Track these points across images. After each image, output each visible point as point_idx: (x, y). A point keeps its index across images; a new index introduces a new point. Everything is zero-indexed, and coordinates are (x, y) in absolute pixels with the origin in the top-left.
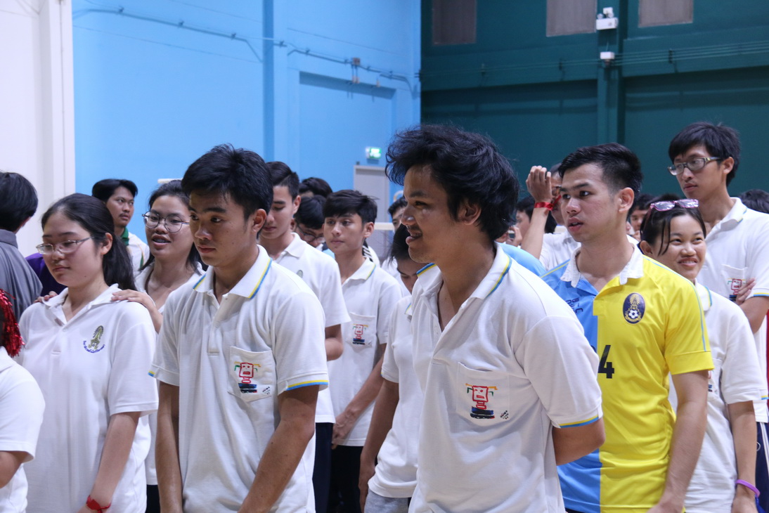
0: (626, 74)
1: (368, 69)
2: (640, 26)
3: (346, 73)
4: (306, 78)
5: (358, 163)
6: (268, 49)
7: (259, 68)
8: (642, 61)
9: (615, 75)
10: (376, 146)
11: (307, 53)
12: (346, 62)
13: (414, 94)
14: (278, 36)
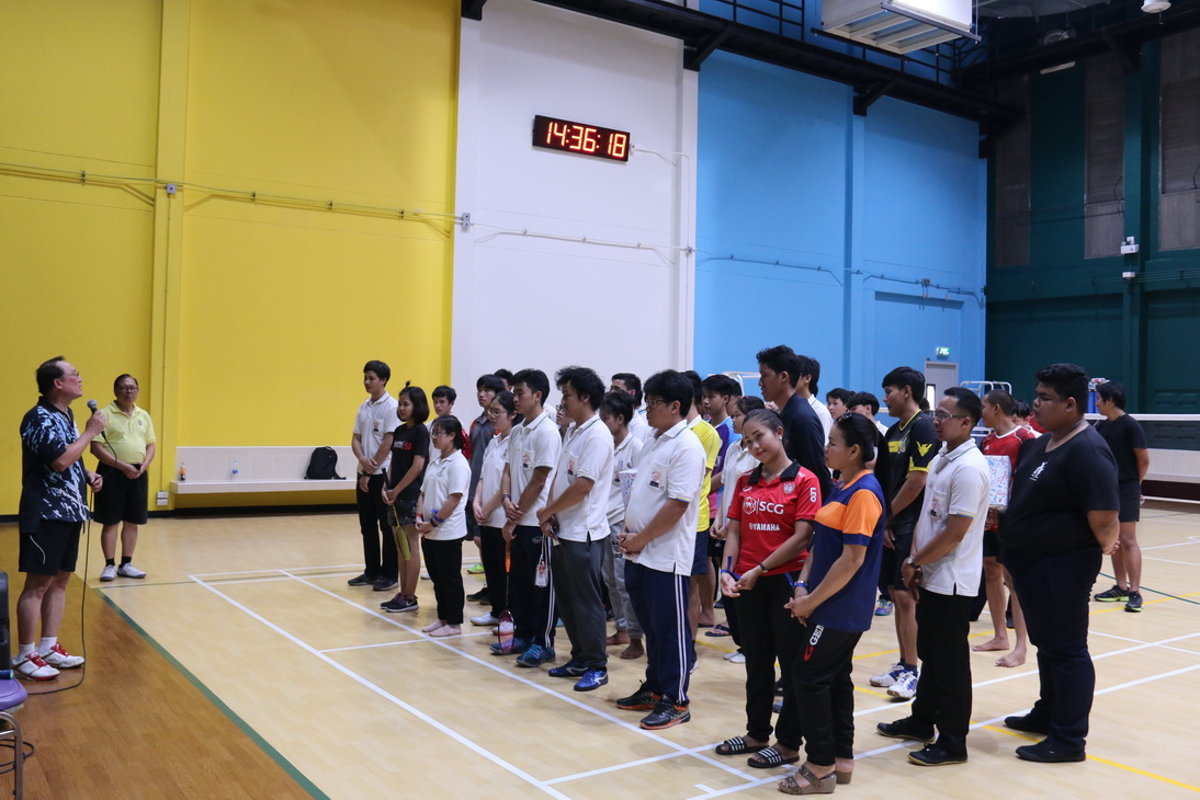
0: (1148, 289)
1: (938, 287)
2: (1160, 250)
3: (918, 291)
4: (880, 296)
5: (928, 360)
6: (848, 276)
7: (841, 290)
8: (1159, 278)
9: (1137, 290)
10: (945, 346)
11: (882, 277)
12: (917, 283)
13: (980, 305)
14: (855, 267)
